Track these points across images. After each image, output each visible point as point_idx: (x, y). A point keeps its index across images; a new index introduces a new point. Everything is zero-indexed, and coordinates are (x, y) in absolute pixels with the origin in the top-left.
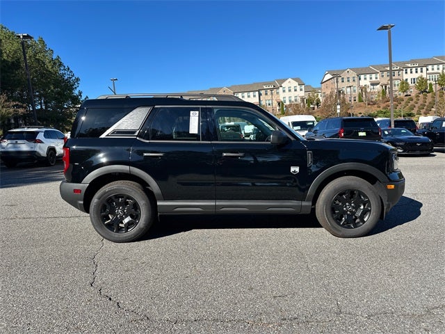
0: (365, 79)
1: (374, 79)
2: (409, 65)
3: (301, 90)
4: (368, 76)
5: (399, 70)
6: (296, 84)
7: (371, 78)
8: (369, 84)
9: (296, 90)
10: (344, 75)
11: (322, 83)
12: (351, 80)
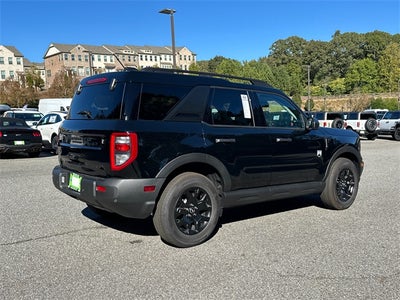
0: (99, 60)
1: (109, 62)
2: (144, 51)
3: (19, 63)
4: (102, 57)
5: (135, 55)
6: (12, 55)
7: (106, 60)
8: (103, 66)
9: (11, 63)
10: (75, 51)
11: (45, 58)
12: (83, 58)
